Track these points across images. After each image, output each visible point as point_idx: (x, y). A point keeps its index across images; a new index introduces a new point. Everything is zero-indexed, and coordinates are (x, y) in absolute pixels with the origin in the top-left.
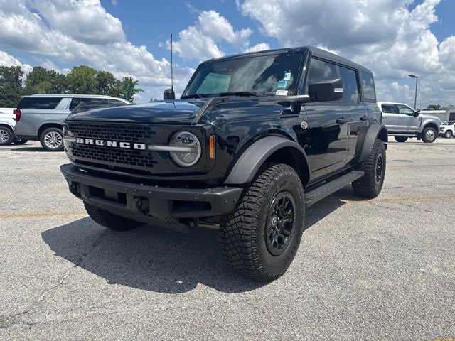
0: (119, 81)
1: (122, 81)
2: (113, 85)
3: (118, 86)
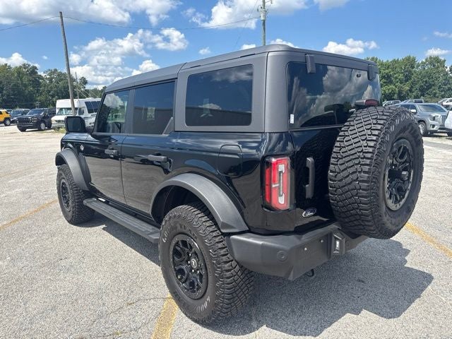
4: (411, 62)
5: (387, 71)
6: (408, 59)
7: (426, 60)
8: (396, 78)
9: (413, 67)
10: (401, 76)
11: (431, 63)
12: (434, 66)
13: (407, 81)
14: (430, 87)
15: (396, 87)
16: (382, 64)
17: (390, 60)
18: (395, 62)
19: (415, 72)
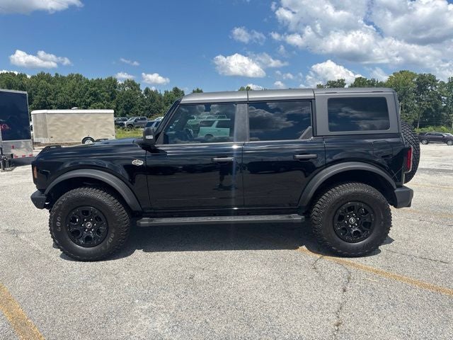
0: (443, 83)
1: (446, 82)
2: (434, 88)
3: (440, 88)
4: (112, 82)
5: (93, 89)
6: (111, 79)
7: (125, 82)
8: (103, 96)
9: (116, 88)
10: (107, 95)
11: (129, 86)
12: (132, 88)
13: (112, 99)
14: (132, 106)
15: (104, 104)
16: (88, 82)
17: (95, 79)
18: (100, 81)
19: (118, 92)
